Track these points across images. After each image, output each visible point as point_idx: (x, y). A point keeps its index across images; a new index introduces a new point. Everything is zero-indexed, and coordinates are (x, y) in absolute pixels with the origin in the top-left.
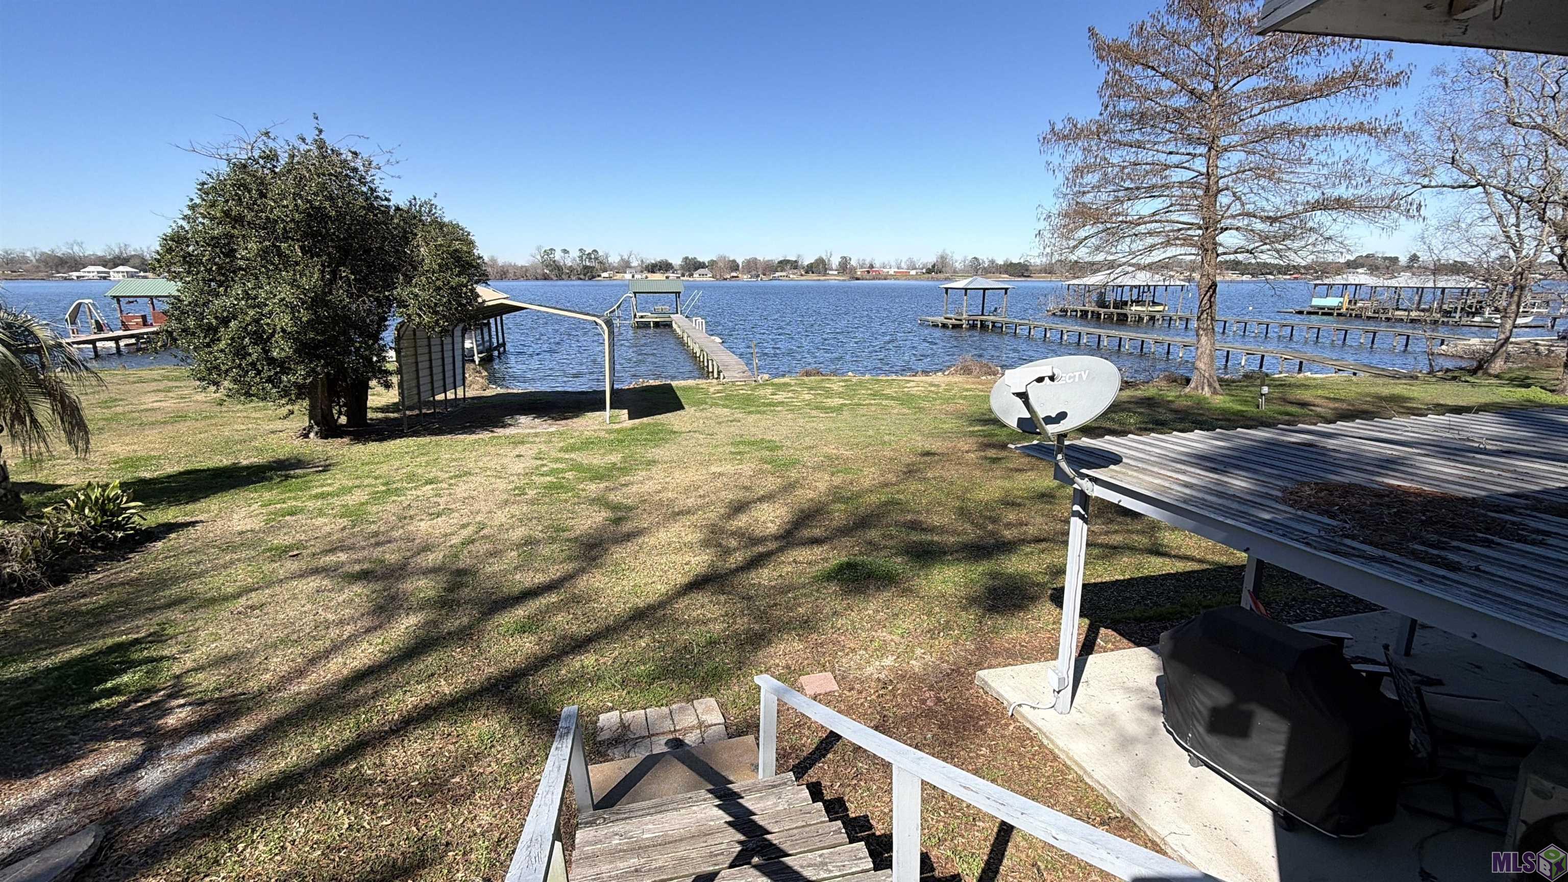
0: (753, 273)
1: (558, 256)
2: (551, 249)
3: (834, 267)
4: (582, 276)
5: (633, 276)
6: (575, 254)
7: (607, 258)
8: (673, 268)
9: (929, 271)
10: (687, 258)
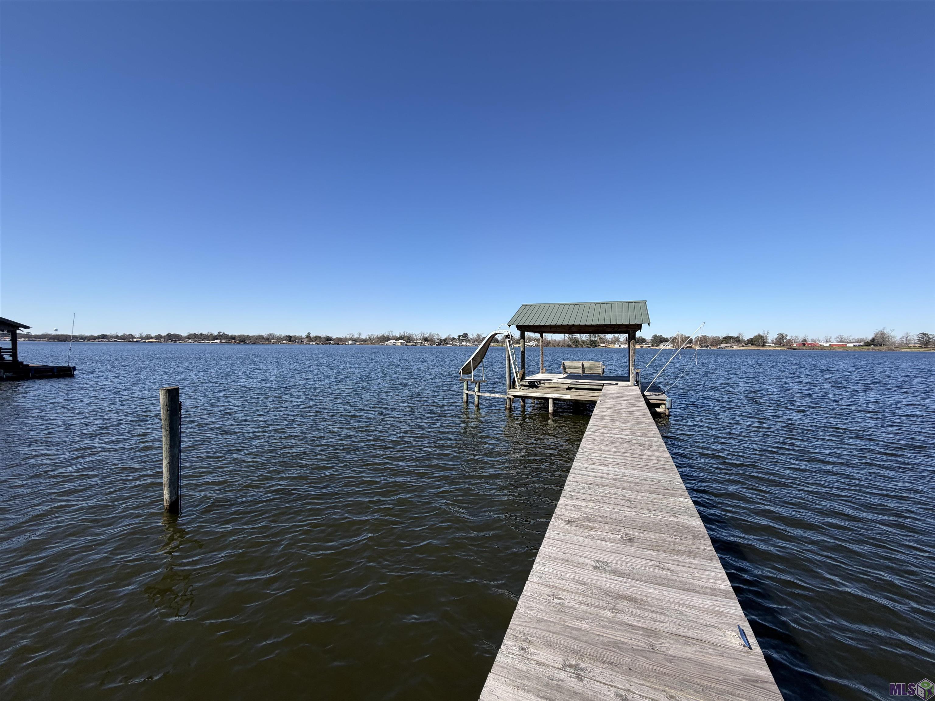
0: (703, 345)
3: (770, 341)
4: (589, 346)
5: (620, 346)
8: (646, 341)
9: (868, 344)
10: (655, 336)
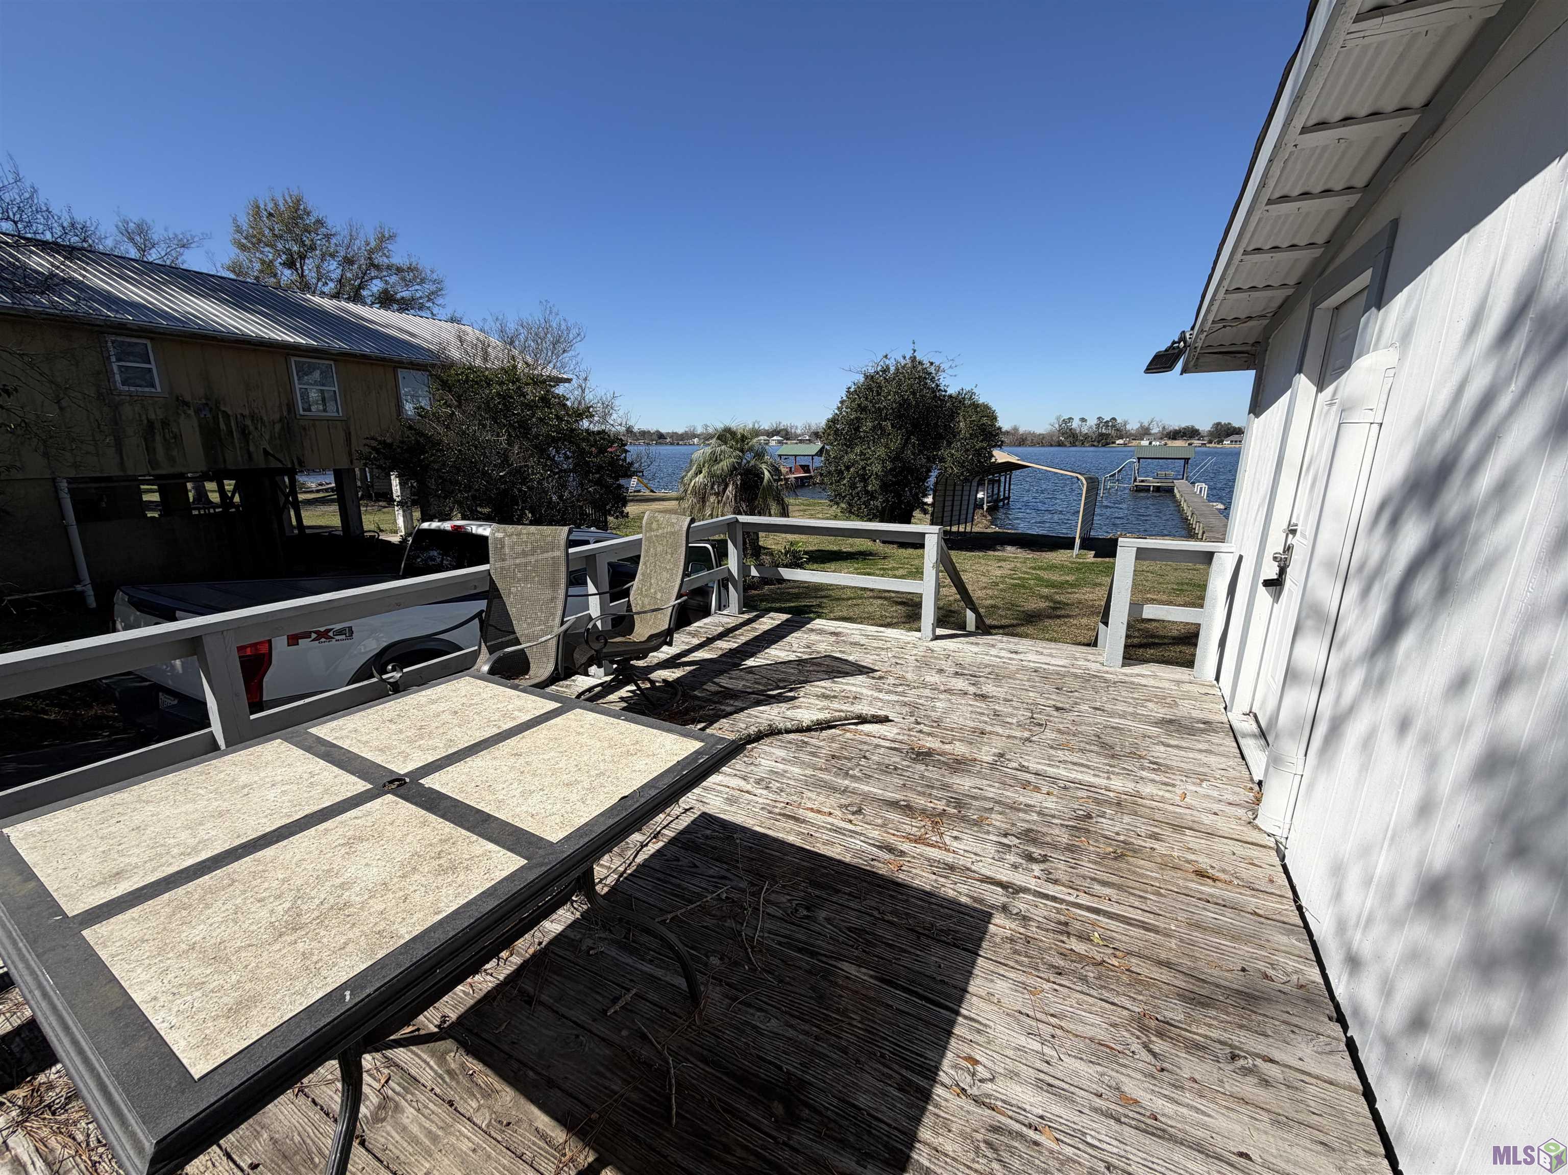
1: (1075, 424)
5: (1150, 443)
6: (1092, 422)
7: (1125, 425)
8: (1199, 434)
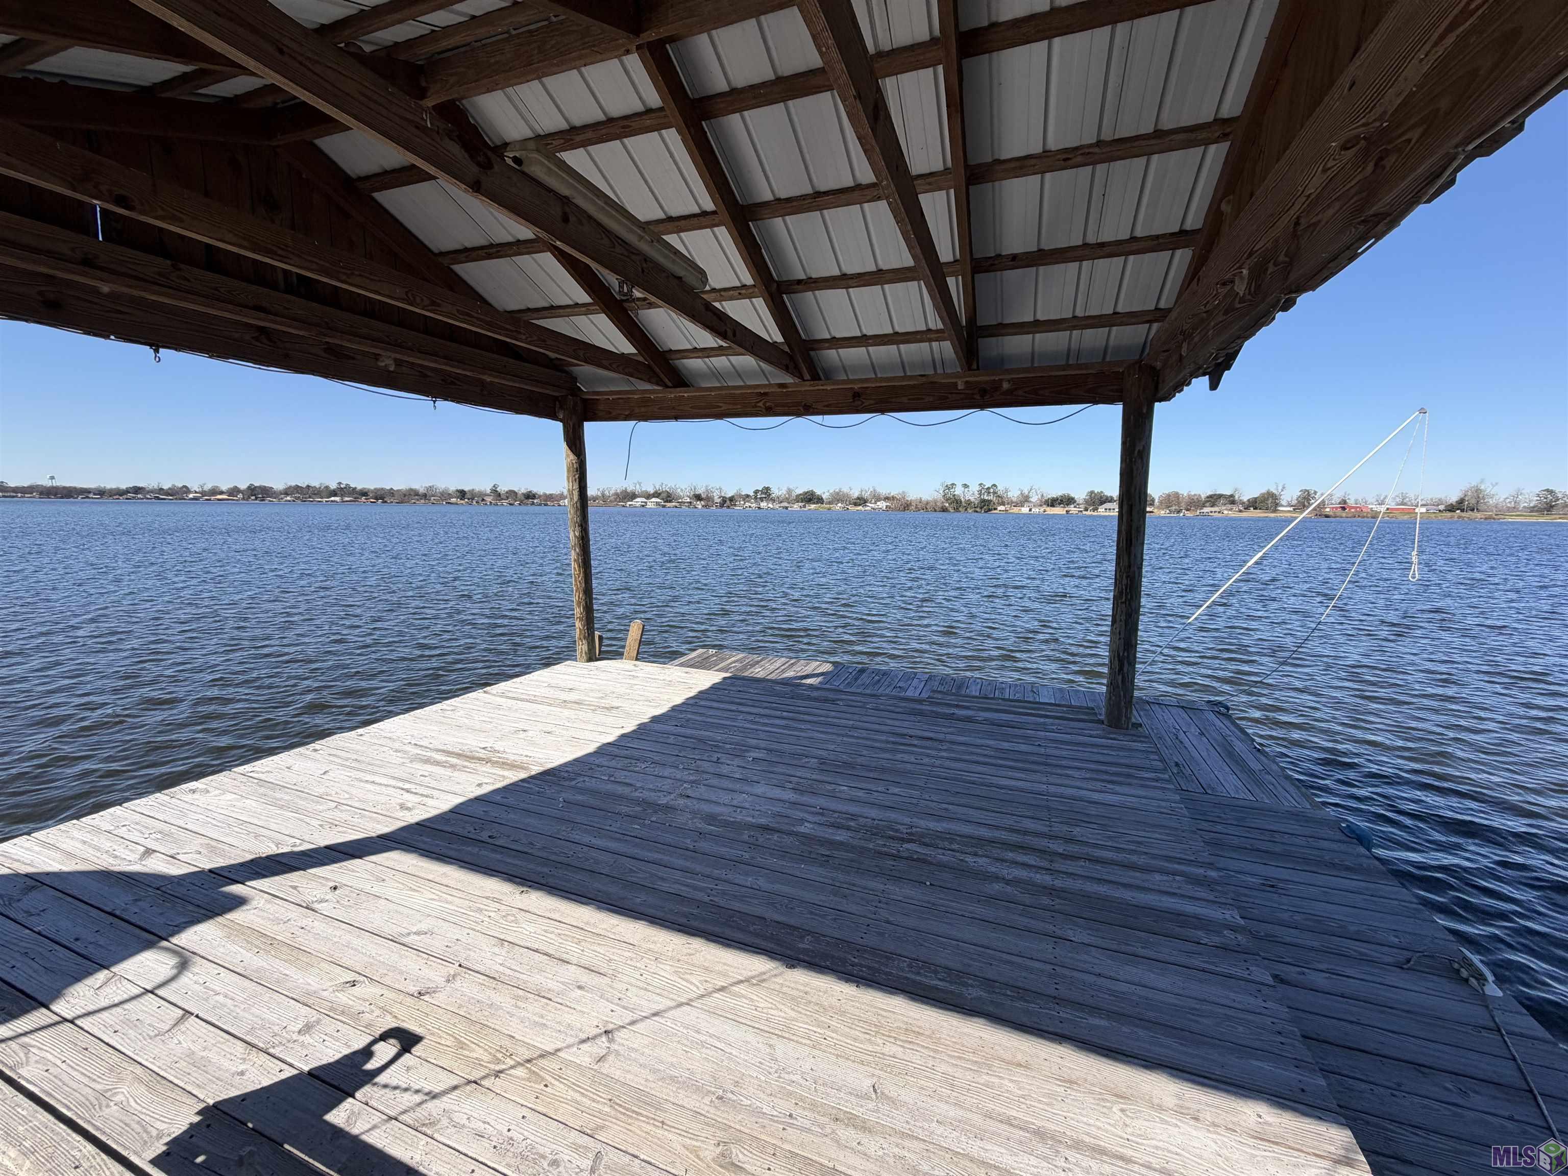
0: (1173, 508)
2: (953, 484)
4: (978, 509)
9: (1451, 508)
10: (1092, 492)
